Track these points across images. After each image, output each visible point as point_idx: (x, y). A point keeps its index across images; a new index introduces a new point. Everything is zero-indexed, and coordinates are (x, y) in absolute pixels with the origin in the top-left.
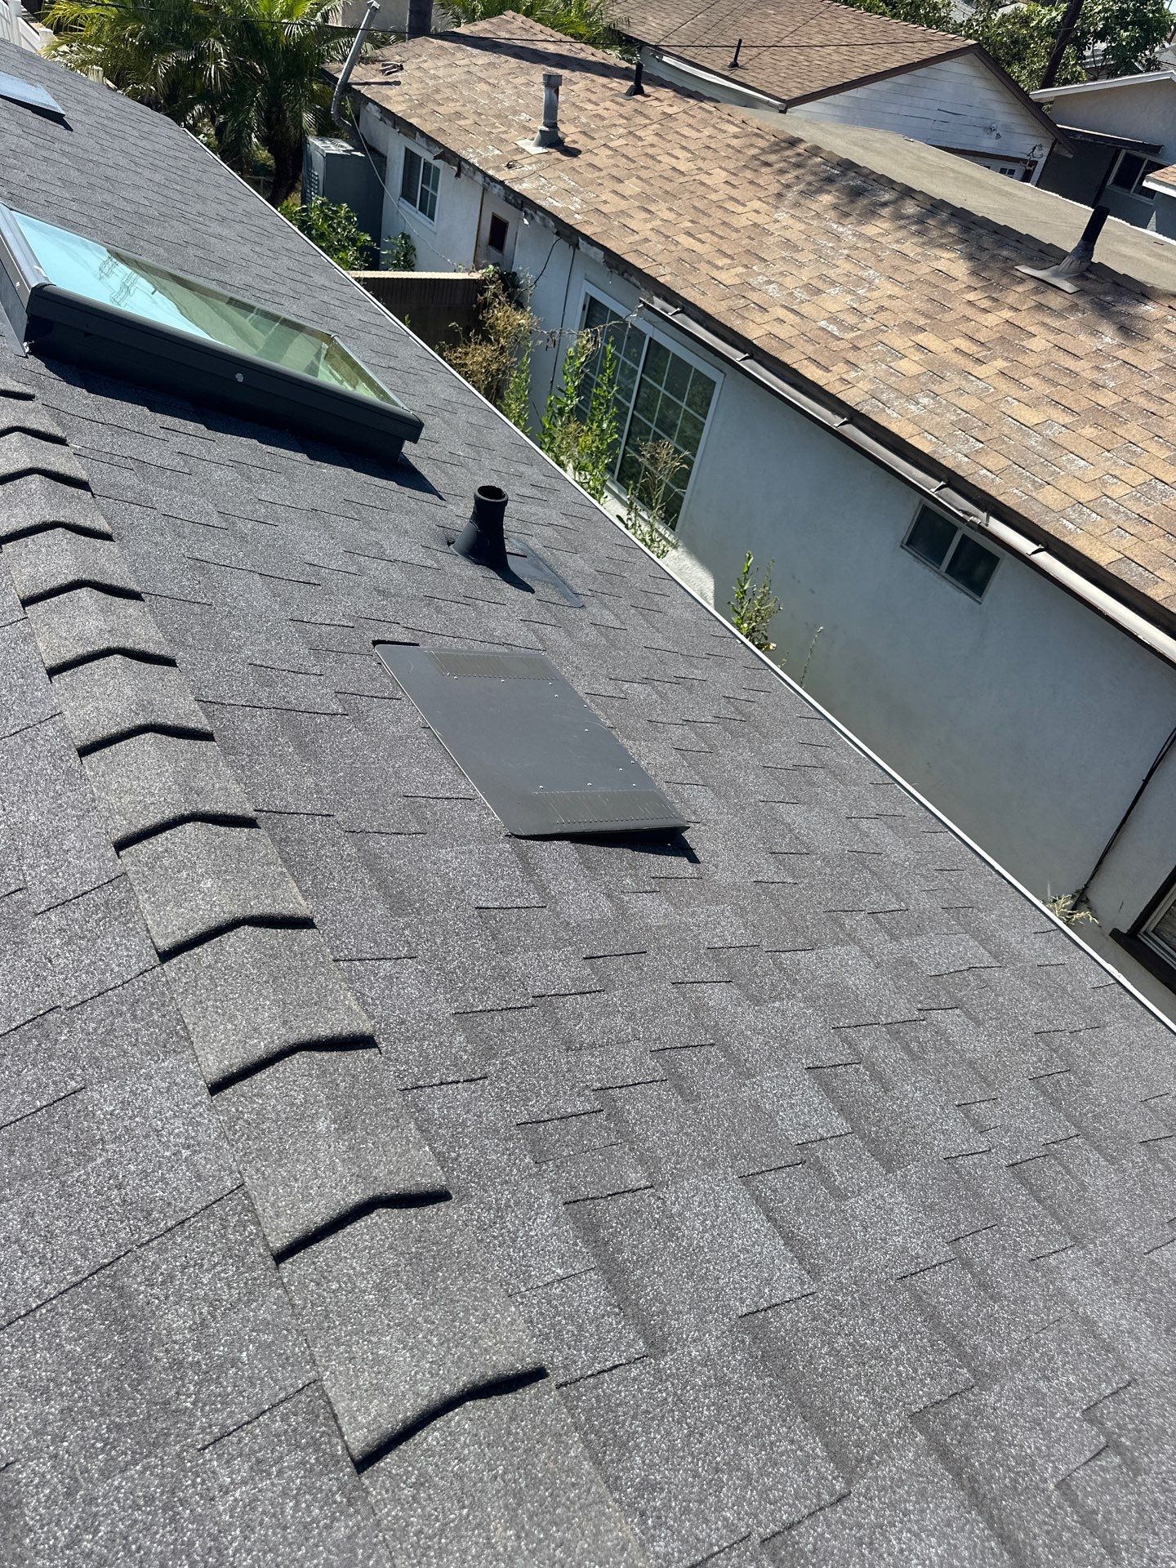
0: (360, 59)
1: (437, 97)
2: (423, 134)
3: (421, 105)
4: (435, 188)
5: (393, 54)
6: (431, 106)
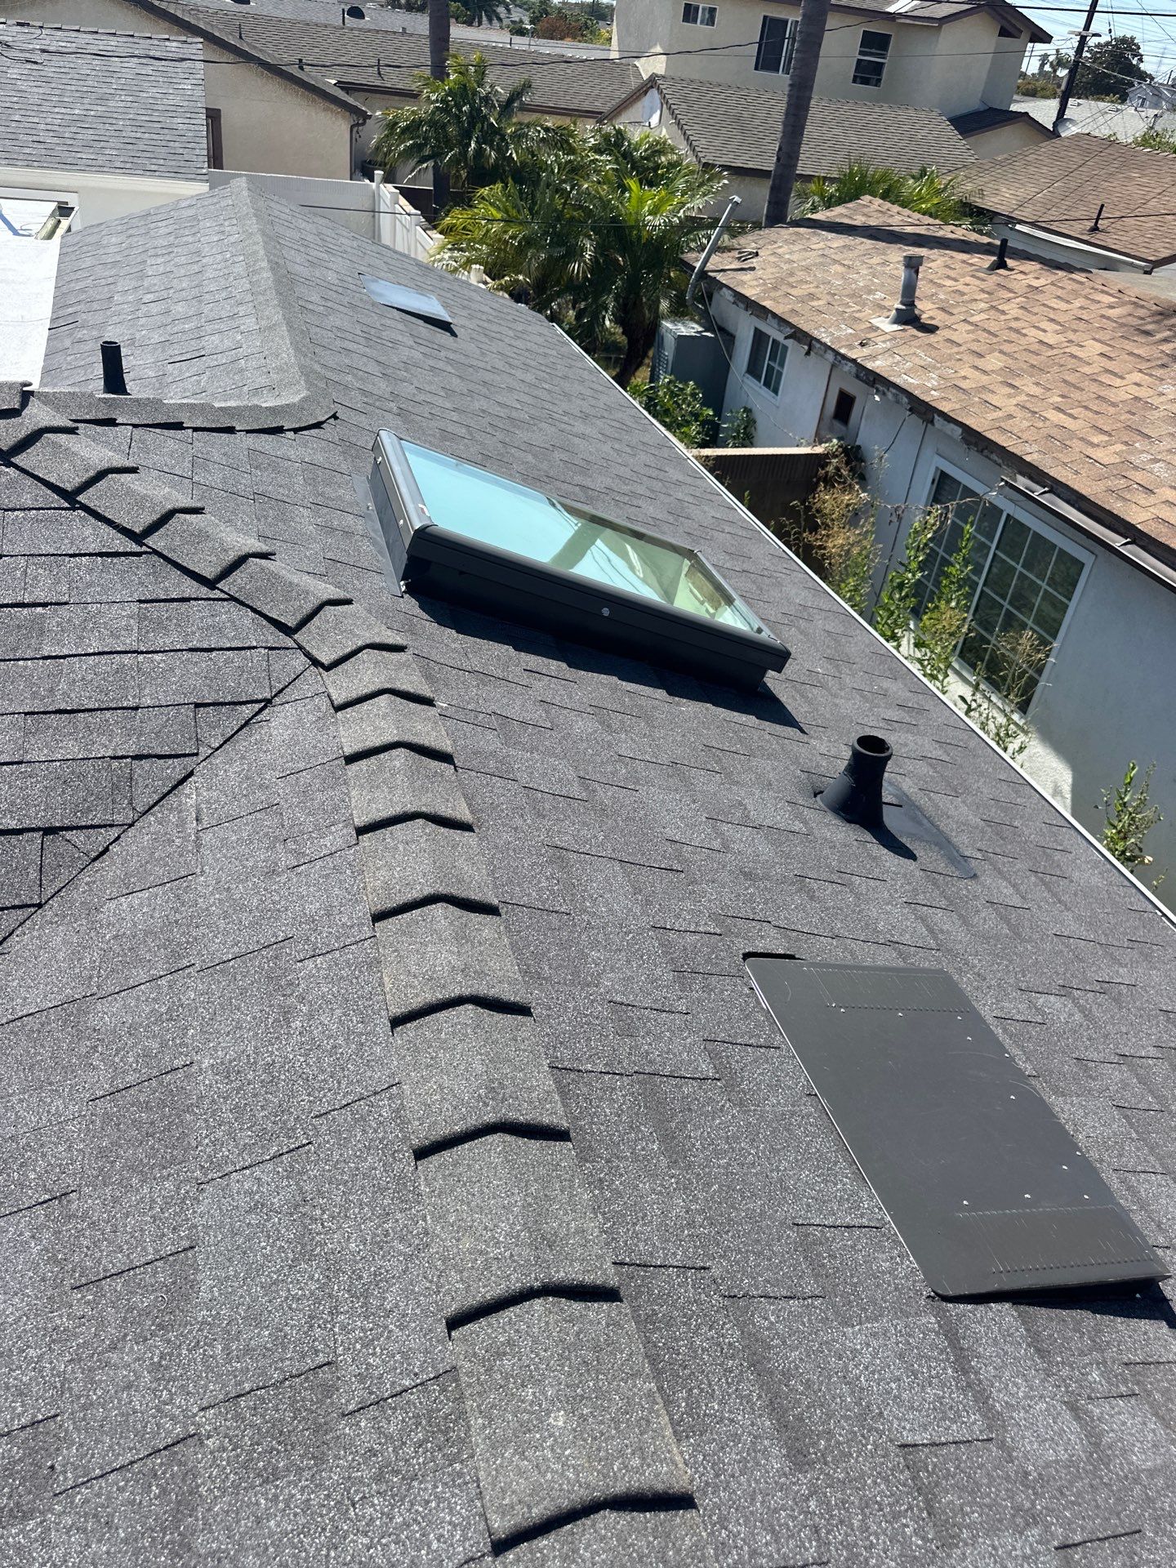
0: (717, 249)
1: (791, 280)
2: (775, 315)
3: (775, 288)
4: (782, 365)
5: (748, 242)
6: (785, 288)
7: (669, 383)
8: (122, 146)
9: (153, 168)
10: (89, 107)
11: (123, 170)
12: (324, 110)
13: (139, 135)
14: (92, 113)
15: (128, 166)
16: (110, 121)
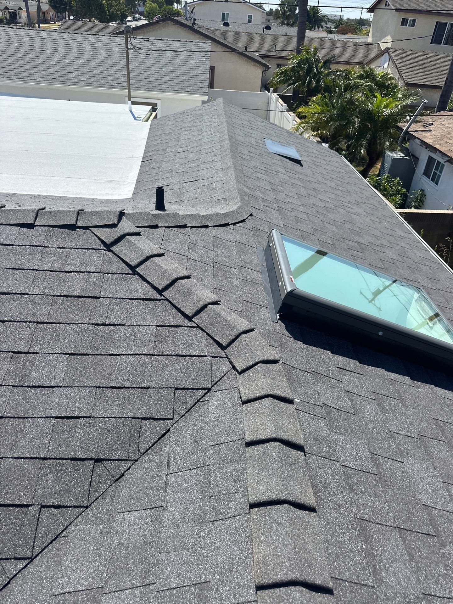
0: (415, 121)
1: (449, 136)
2: (440, 152)
3: (441, 139)
4: (441, 172)
5: (428, 119)
6: (445, 139)
7: (387, 177)
8: (178, 82)
9: (188, 90)
10: (168, 68)
11: (177, 91)
12: (253, 65)
13: (184, 78)
14: (169, 70)
15: (179, 90)
16: (175, 73)
